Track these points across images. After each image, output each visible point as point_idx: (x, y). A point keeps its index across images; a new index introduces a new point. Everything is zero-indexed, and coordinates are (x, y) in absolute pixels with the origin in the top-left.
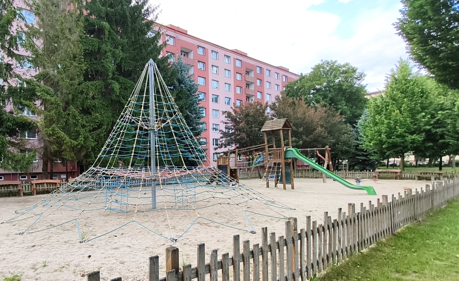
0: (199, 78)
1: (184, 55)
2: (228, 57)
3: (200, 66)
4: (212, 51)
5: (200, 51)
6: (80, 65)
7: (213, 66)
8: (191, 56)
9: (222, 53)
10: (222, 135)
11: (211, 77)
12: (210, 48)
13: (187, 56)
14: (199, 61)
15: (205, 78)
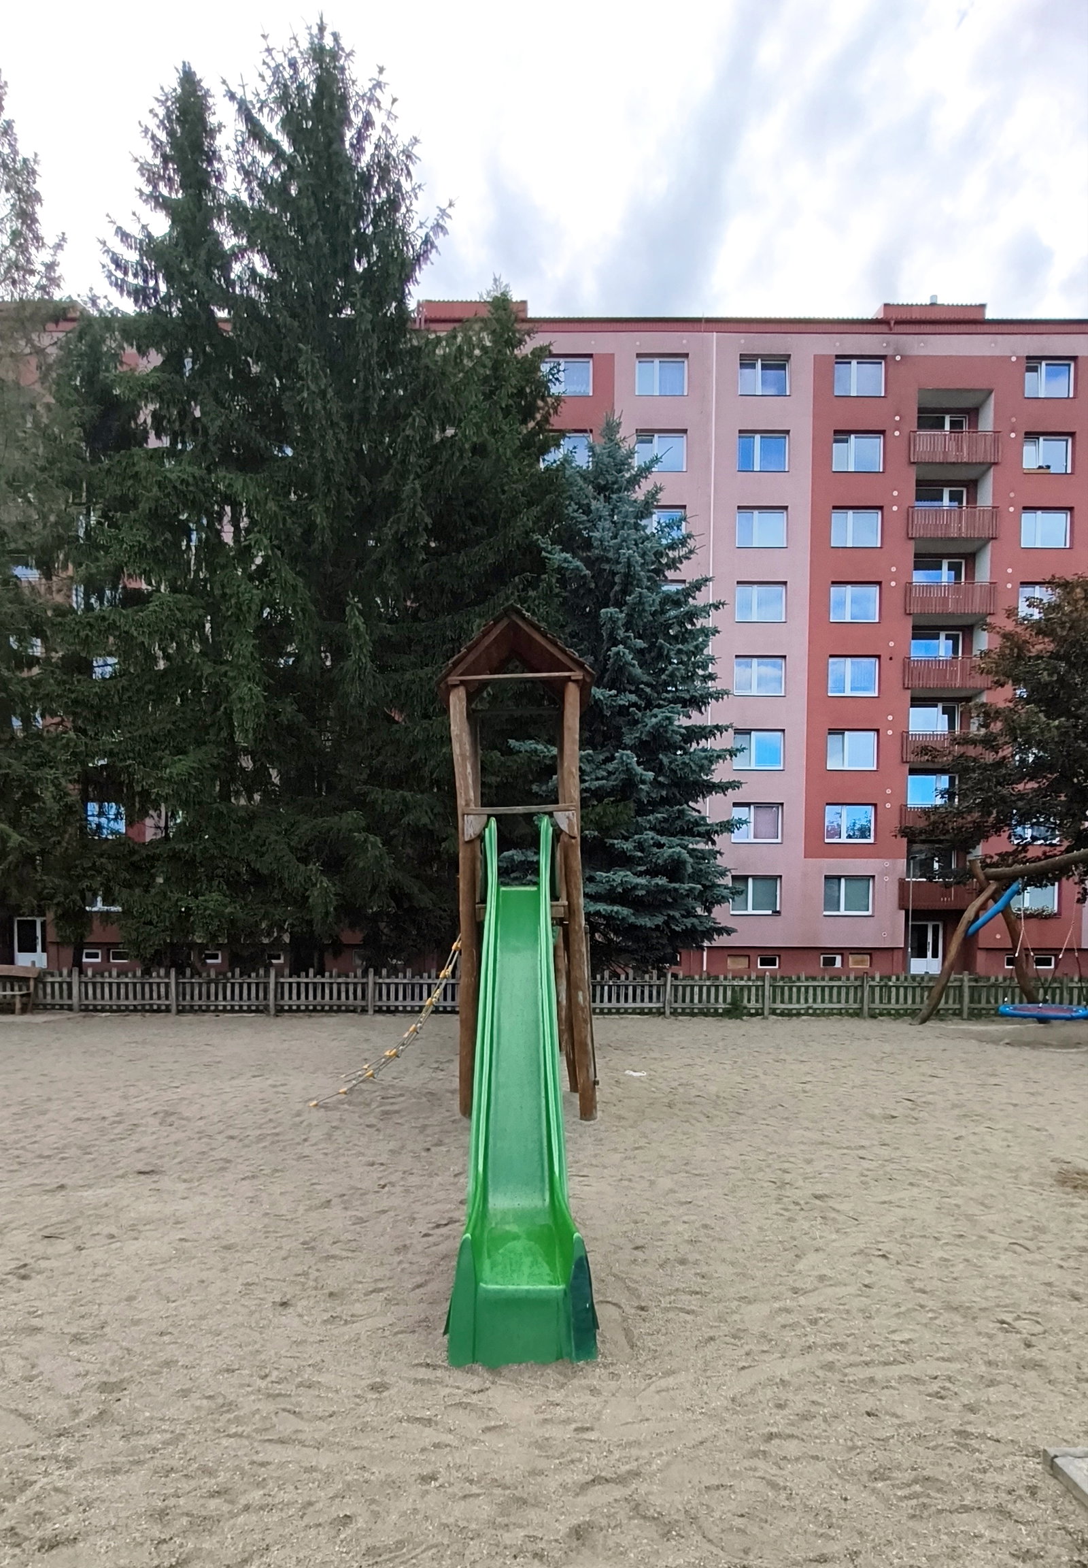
1: (955, 425)
3: (1040, 454)
5: (1046, 383)
13: (974, 423)
14: (1032, 436)
15: (1071, 509)
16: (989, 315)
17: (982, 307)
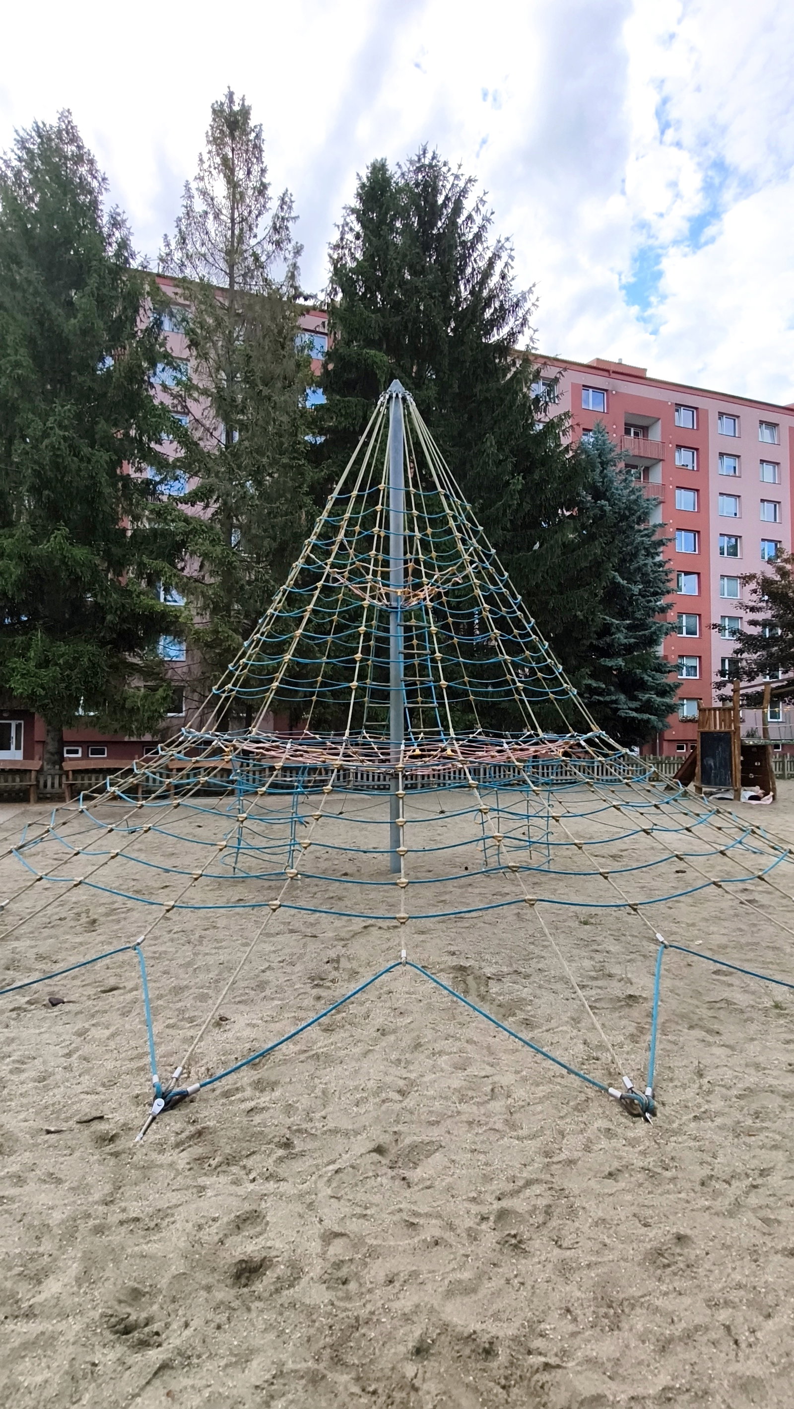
0: (677, 491)
1: (636, 434)
2: (772, 426)
3: (683, 458)
4: (721, 414)
5: (684, 419)
6: (294, 463)
7: (722, 455)
8: (656, 434)
9: (751, 416)
10: (739, 646)
11: (715, 485)
12: (712, 407)
13: (646, 435)
14: (679, 447)
15: (698, 490)
16: (649, 375)
17: (645, 370)
